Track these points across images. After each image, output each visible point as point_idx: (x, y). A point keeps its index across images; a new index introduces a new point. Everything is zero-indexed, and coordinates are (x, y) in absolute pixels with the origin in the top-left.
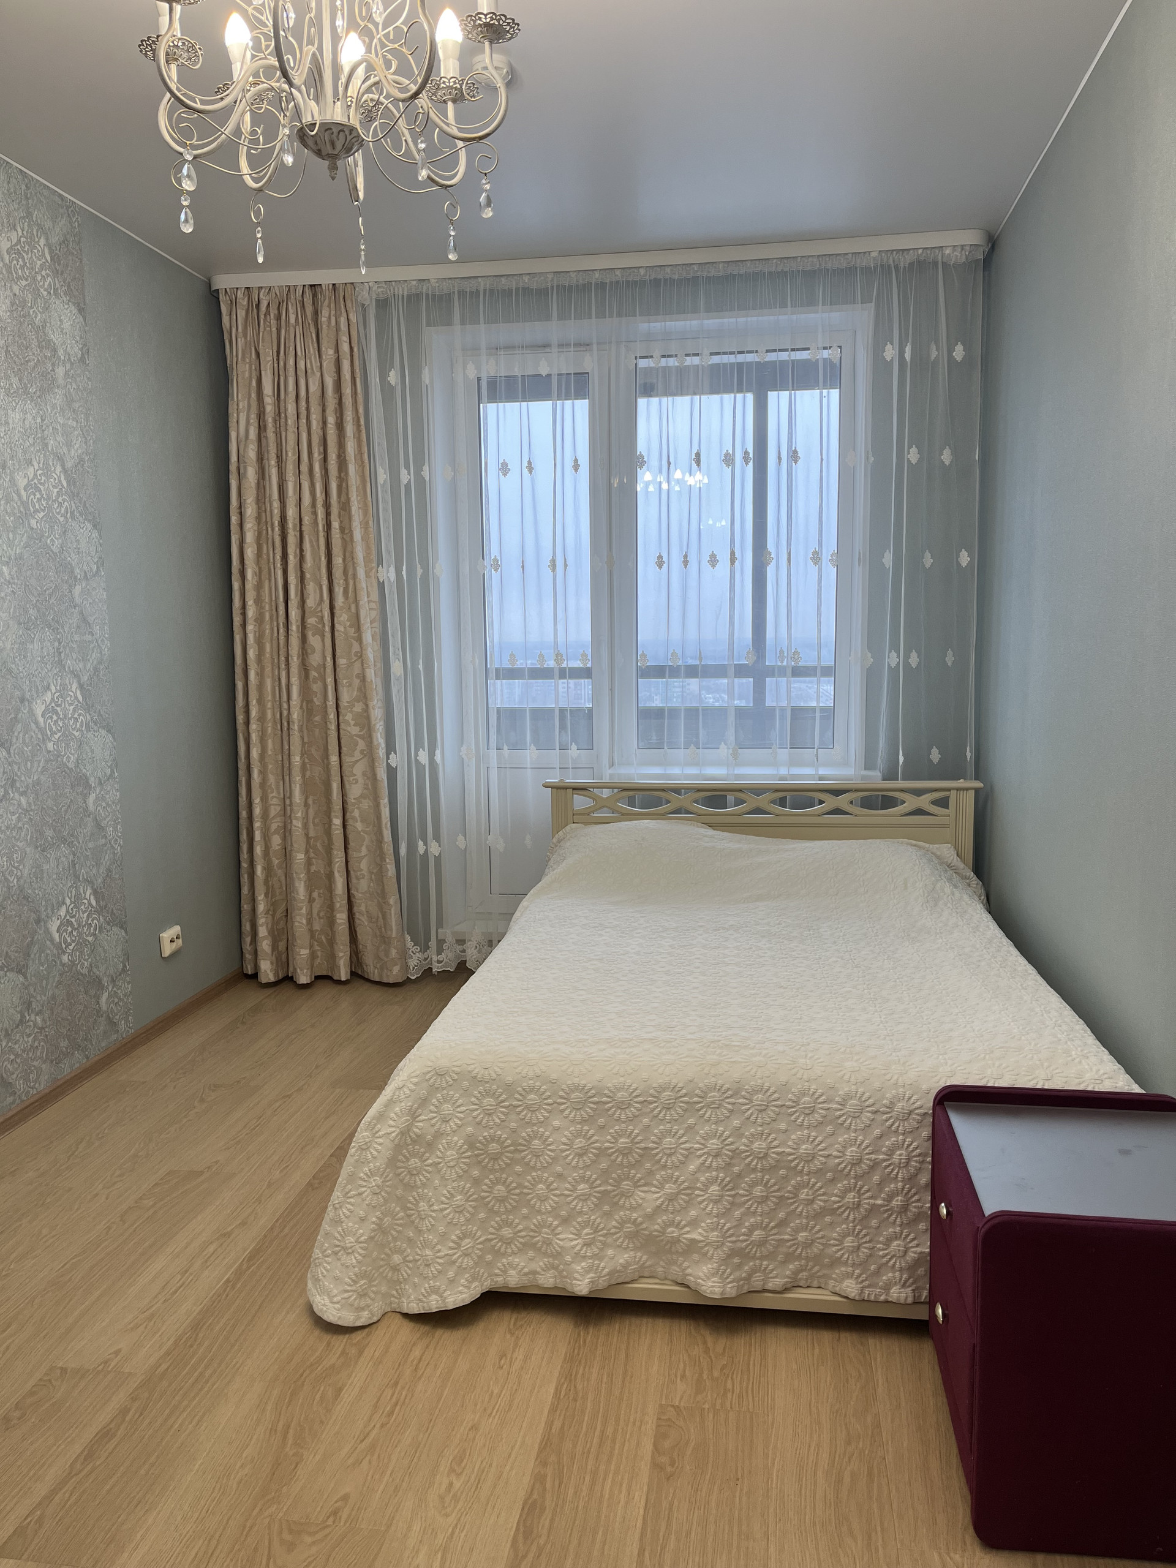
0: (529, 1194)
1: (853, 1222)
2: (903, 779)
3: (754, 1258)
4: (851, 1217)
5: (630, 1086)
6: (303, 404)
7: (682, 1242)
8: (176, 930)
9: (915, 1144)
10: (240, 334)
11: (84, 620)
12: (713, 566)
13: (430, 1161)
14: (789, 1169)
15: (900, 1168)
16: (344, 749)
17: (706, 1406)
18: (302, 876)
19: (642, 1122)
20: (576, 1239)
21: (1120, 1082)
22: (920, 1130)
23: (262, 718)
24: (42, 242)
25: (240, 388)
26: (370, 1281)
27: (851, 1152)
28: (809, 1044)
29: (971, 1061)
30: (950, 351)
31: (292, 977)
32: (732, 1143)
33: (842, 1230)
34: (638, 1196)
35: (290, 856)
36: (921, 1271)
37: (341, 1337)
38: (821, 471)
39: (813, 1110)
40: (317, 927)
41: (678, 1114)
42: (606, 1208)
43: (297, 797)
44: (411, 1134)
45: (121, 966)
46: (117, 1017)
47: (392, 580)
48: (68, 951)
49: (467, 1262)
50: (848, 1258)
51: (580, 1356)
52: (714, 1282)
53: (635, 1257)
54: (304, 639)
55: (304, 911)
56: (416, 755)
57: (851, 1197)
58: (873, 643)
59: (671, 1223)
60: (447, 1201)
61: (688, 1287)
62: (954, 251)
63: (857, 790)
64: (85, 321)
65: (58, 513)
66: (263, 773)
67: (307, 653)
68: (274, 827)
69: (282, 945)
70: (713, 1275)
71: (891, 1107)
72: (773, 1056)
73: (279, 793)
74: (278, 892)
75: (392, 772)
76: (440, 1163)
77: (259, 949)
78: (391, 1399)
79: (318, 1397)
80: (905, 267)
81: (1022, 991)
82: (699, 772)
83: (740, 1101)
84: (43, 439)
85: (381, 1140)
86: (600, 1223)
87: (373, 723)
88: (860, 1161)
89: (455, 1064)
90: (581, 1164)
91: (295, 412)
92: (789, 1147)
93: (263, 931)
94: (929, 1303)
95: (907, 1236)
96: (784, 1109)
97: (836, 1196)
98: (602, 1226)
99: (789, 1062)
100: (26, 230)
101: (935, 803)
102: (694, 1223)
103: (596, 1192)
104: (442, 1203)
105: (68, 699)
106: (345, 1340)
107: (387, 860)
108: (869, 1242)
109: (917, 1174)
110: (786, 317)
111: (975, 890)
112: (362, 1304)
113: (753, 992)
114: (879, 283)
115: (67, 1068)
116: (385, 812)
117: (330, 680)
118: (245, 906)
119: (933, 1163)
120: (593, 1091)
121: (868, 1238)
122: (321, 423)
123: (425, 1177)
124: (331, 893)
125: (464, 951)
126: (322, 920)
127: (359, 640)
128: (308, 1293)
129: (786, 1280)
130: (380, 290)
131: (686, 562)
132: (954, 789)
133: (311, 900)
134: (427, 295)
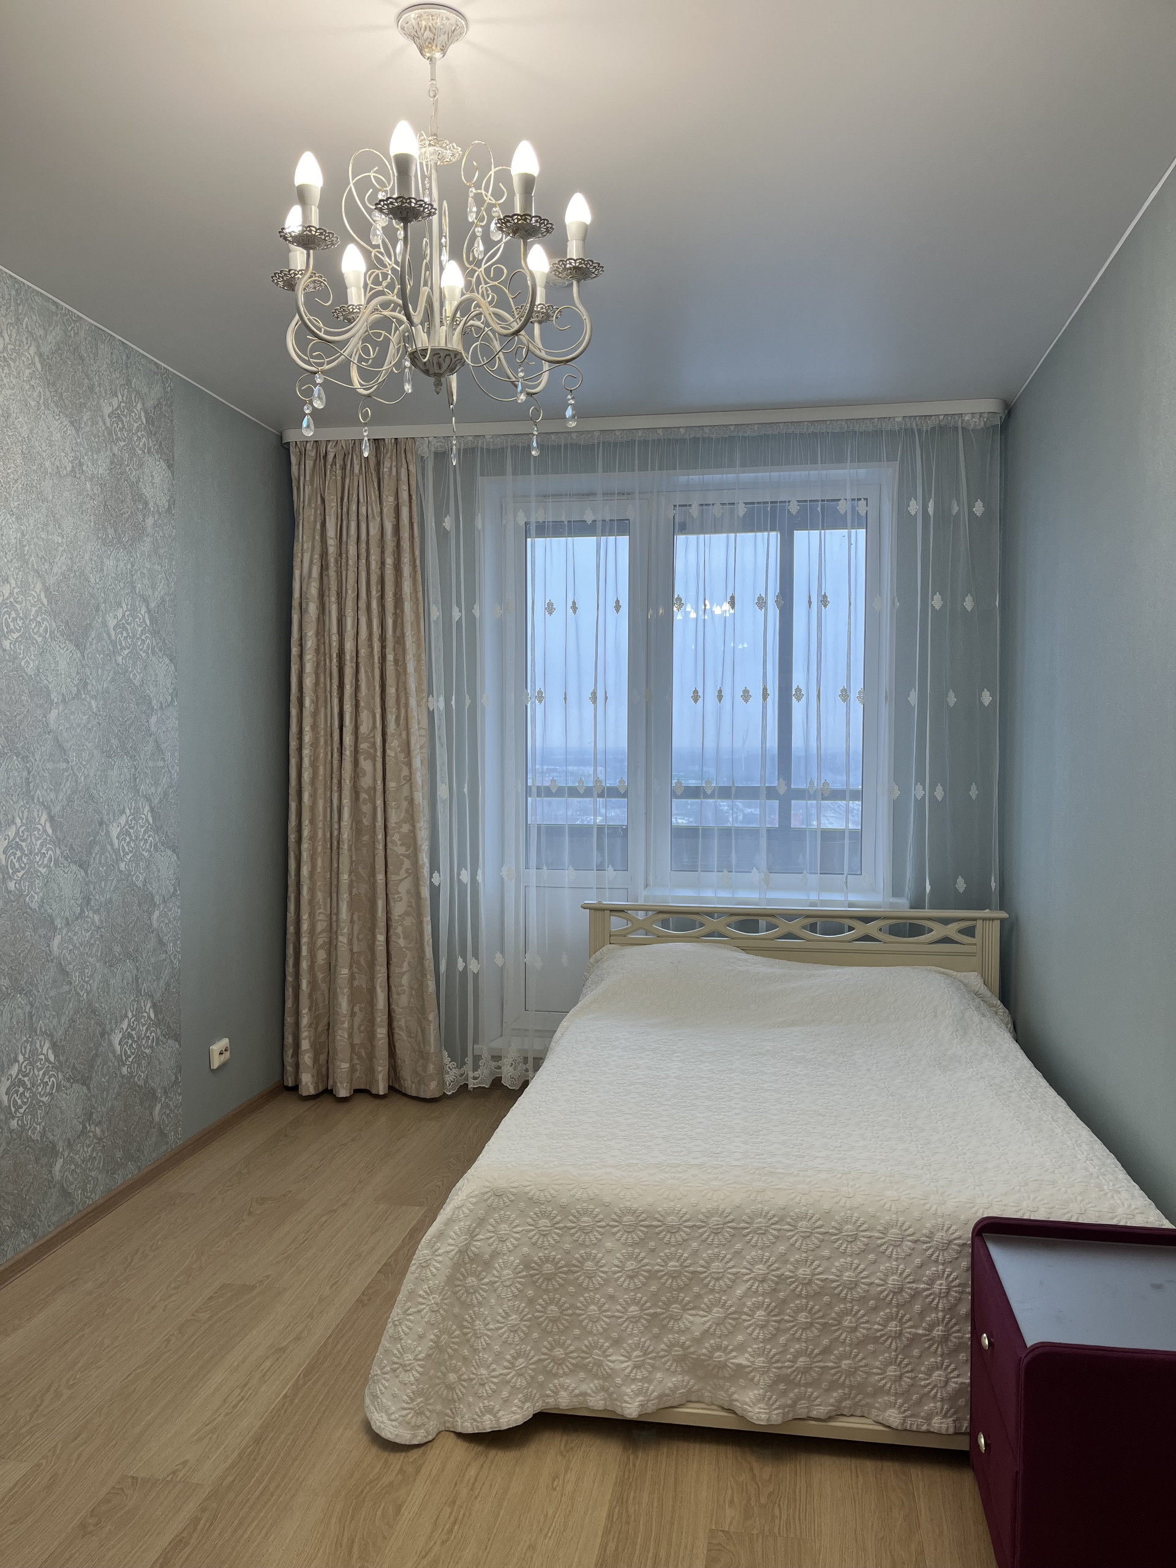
0: (581, 1315)
1: (896, 1351)
2: (932, 907)
3: (799, 1385)
4: (894, 1346)
5: (680, 1210)
6: (363, 546)
7: (729, 1367)
8: (225, 1042)
9: (955, 1274)
10: (308, 483)
11: (158, 746)
12: (746, 701)
13: (486, 1280)
14: (832, 1295)
15: (940, 1298)
16: (390, 867)
17: (755, 1532)
18: (345, 990)
19: (690, 1246)
20: (626, 1362)
21: (1150, 1217)
22: (960, 1260)
23: (313, 838)
24: (139, 406)
25: (305, 530)
26: (427, 1400)
27: (893, 1280)
28: (850, 1173)
29: (1006, 1193)
30: (971, 507)
31: (332, 1090)
32: (778, 1269)
33: (885, 1358)
34: (687, 1319)
35: (335, 970)
36: (962, 1402)
37: (398, 1455)
38: (849, 617)
39: (855, 1238)
40: (357, 1040)
41: (725, 1239)
42: (656, 1330)
43: (344, 914)
44: (469, 1253)
45: (173, 1078)
46: (168, 1129)
47: (441, 709)
48: (128, 1063)
49: (520, 1382)
50: (890, 1388)
51: (631, 1480)
52: (760, 1408)
53: (683, 1381)
54: (356, 763)
55: (346, 1025)
56: (459, 874)
57: (893, 1326)
58: (899, 775)
59: (719, 1348)
60: (503, 1321)
61: (735, 1413)
62: (973, 417)
63: (885, 918)
64: (173, 475)
65: (141, 650)
66: (312, 890)
67: (358, 776)
68: (320, 942)
69: (322, 1058)
70: (759, 1401)
71: (930, 1236)
72: (816, 1184)
73: (326, 909)
74: (321, 1005)
75: (435, 891)
76: (496, 1282)
77: (301, 1062)
78: (449, 1517)
79: (379, 1513)
80: (927, 431)
81: (1053, 1123)
82: (731, 896)
83: (786, 1227)
84: (132, 582)
85: (440, 1258)
86: (650, 1346)
87: (419, 843)
88: (901, 1289)
89: (512, 1185)
90: (632, 1286)
91: (356, 554)
92: (833, 1274)
93: (305, 1045)
94: (970, 1434)
95: (948, 1366)
96: (827, 1237)
97: (879, 1324)
98: (651, 1348)
99: (832, 1190)
100: (125, 395)
101: (961, 931)
102: (741, 1348)
103: (646, 1314)
104: (498, 1322)
105: (140, 821)
106: (402, 1458)
107: (428, 977)
108: (912, 1371)
109: (957, 1304)
110: (817, 472)
111: (1002, 1017)
112: (419, 1422)
113: (793, 1119)
114: (903, 448)
115: (120, 1179)
116: (428, 929)
117: (379, 802)
118: (289, 1019)
119: (973, 1294)
120: (644, 1215)
121: (909, 1368)
122: (379, 563)
123: (481, 1296)
124: (373, 1008)
125: (499, 1068)
126: (362, 1034)
127: (409, 765)
128: (366, 1409)
129: (829, 1408)
130: (438, 444)
131: (720, 697)
132: (980, 918)
133: (353, 1014)
134: (482, 449)
